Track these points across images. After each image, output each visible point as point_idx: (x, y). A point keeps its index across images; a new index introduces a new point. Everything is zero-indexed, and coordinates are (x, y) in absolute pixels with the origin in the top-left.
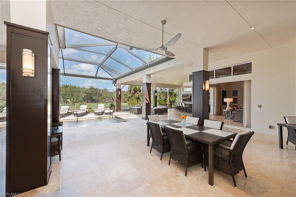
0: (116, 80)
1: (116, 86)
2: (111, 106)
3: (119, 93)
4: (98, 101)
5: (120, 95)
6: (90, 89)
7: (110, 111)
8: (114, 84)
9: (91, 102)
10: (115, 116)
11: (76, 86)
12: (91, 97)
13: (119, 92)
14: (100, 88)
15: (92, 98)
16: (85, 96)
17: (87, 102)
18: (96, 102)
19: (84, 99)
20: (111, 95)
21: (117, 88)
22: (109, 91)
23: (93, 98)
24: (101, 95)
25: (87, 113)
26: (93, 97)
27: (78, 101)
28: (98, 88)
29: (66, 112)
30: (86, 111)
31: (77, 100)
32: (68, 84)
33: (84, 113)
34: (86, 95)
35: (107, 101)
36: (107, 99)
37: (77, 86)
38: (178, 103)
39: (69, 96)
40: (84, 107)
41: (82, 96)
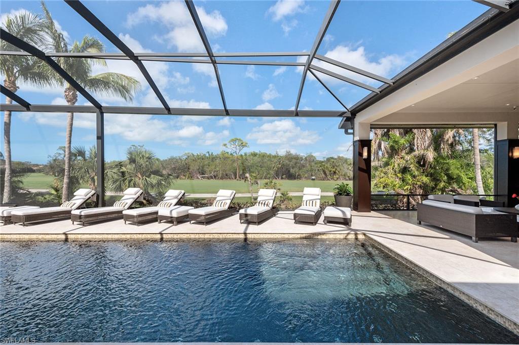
0: (354, 112)
1: (353, 134)
2: (341, 194)
3: (365, 154)
4: (298, 175)
5: (368, 161)
6: (286, 156)
7: (343, 212)
8: (344, 130)
9: (288, 179)
10: (364, 234)
11: (266, 153)
12: (287, 169)
13: (365, 150)
14: (302, 154)
15: (289, 171)
16: (278, 169)
17: (282, 178)
18: (295, 179)
19: (277, 173)
20: (321, 166)
21: (357, 138)
22: (317, 159)
23: (291, 171)
24: (304, 166)
25: (274, 211)
28: (298, 154)
29: (226, 207)
30: (271, 206)
31: (267, 175)
32: (257, 151)
33: (266, 212)
34: (280, 166)
35: (313, 177)
36: (313, 174)
37: (268, 153)
39: (256, 169)
40: (267, 196)
41: (274, 168)
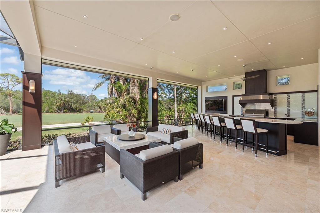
3: (32, 88)
6: (69, 94)
12: (69, 105)
16: (60, 104)
17: (64, 112)
19: (58, 108)
20: (97, 103)
24: (86, 103)
26: (73, 105)
27: (51, 110)
34: (62, 102)
35: (92, 111)
38: (201, 116)
41: (56, 103)
